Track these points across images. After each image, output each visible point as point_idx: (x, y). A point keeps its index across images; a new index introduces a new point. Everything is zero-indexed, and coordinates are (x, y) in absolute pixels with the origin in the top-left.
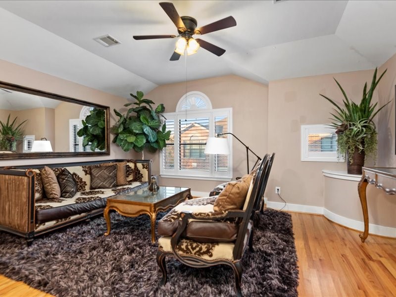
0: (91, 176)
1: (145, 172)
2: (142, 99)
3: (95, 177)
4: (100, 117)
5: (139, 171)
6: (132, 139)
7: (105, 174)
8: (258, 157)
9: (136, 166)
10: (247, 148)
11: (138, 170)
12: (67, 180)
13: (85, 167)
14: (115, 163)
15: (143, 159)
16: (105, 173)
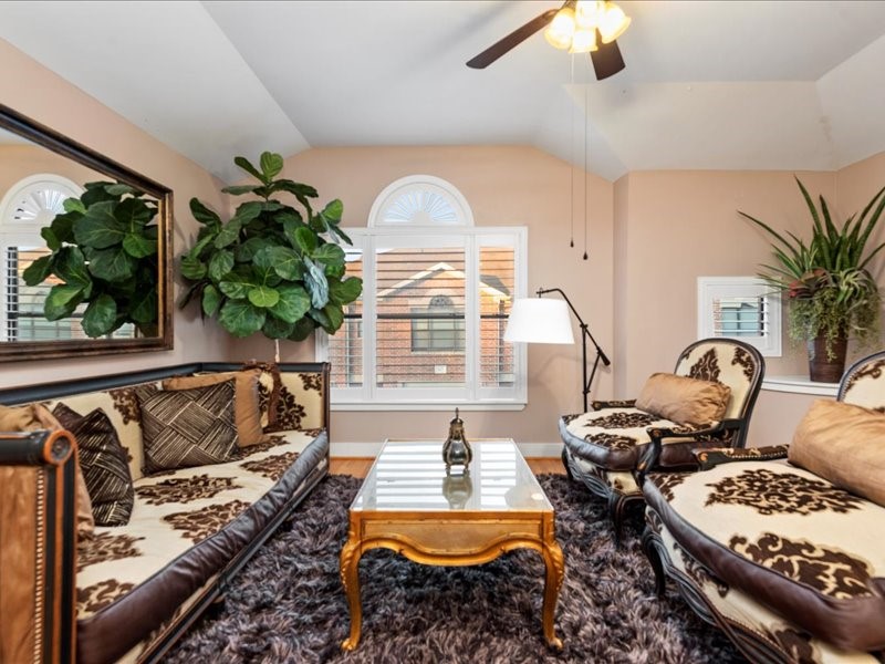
0: (141, 426)
1: (310, 400)
2: (274, 179)
3: (162, 428)
4: (127, 221)
5: (292, 398)
6: (263, 298)
7: (198, 413)
8: (598, 348)
9: (278, 382)
10: (584, 327)
11: (284, 392)
12: (106, 452)
13: (122, 395)
14: (226, 376)
15: (278, 360)
16: (201, 411)
